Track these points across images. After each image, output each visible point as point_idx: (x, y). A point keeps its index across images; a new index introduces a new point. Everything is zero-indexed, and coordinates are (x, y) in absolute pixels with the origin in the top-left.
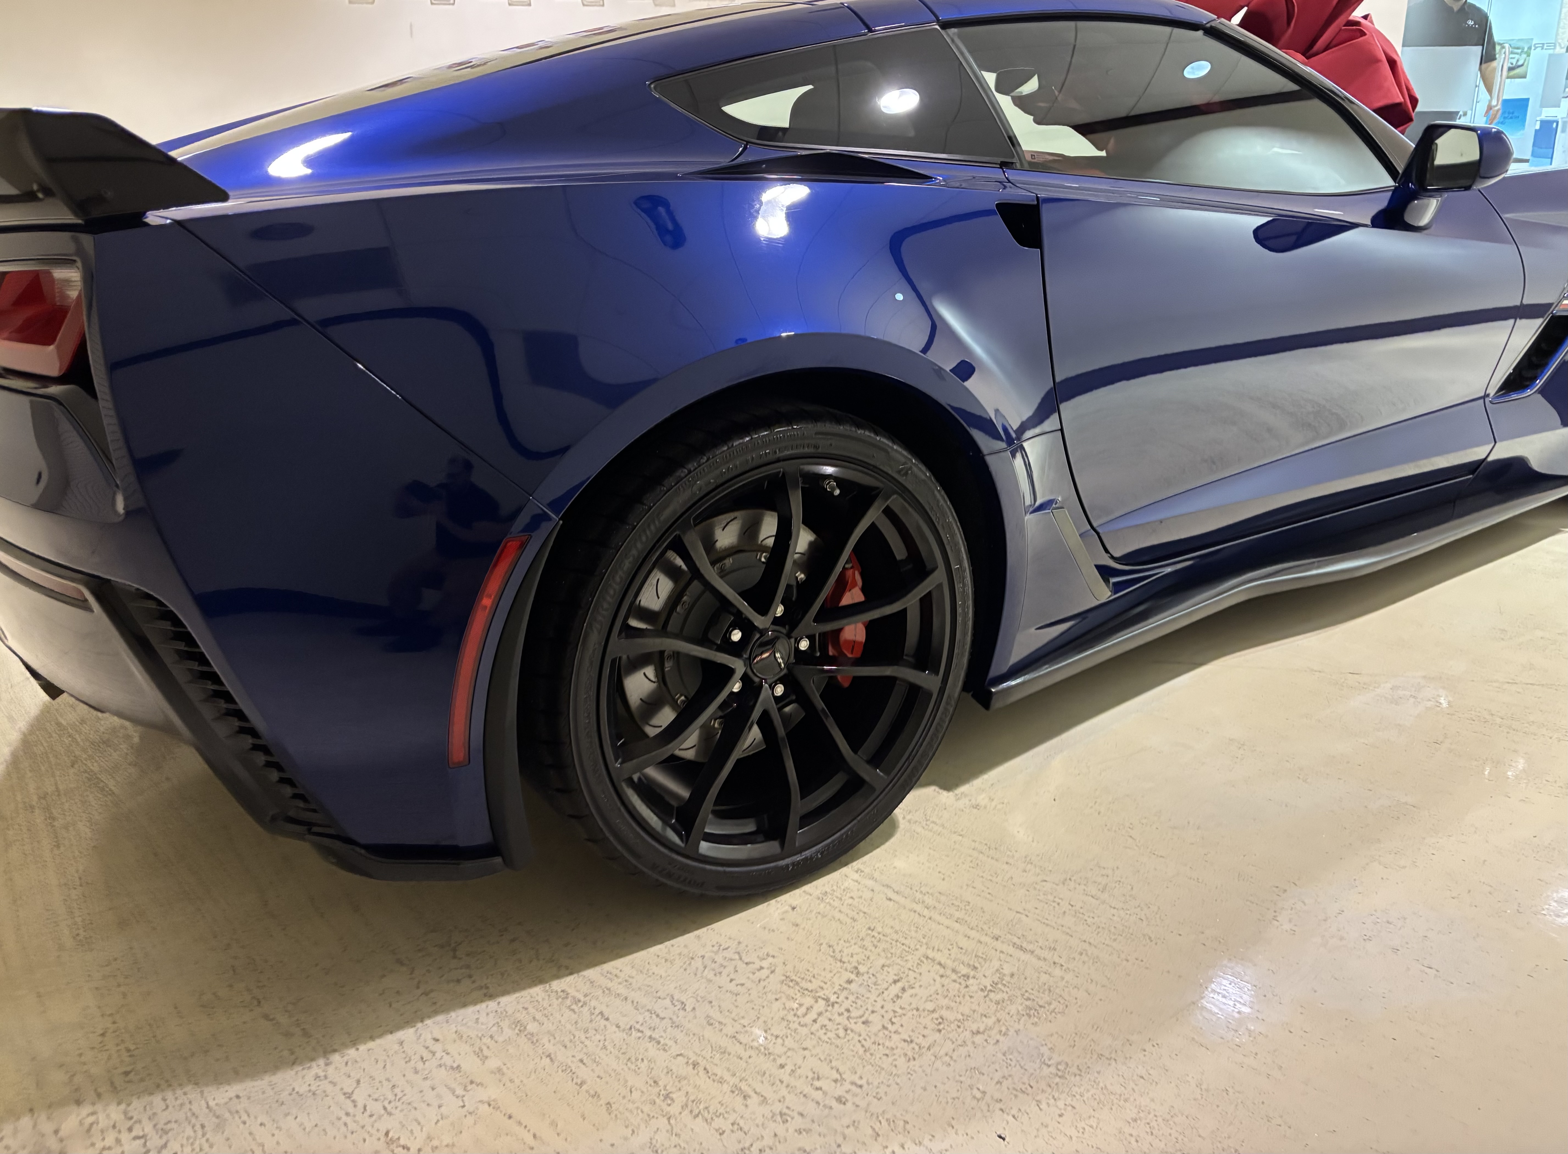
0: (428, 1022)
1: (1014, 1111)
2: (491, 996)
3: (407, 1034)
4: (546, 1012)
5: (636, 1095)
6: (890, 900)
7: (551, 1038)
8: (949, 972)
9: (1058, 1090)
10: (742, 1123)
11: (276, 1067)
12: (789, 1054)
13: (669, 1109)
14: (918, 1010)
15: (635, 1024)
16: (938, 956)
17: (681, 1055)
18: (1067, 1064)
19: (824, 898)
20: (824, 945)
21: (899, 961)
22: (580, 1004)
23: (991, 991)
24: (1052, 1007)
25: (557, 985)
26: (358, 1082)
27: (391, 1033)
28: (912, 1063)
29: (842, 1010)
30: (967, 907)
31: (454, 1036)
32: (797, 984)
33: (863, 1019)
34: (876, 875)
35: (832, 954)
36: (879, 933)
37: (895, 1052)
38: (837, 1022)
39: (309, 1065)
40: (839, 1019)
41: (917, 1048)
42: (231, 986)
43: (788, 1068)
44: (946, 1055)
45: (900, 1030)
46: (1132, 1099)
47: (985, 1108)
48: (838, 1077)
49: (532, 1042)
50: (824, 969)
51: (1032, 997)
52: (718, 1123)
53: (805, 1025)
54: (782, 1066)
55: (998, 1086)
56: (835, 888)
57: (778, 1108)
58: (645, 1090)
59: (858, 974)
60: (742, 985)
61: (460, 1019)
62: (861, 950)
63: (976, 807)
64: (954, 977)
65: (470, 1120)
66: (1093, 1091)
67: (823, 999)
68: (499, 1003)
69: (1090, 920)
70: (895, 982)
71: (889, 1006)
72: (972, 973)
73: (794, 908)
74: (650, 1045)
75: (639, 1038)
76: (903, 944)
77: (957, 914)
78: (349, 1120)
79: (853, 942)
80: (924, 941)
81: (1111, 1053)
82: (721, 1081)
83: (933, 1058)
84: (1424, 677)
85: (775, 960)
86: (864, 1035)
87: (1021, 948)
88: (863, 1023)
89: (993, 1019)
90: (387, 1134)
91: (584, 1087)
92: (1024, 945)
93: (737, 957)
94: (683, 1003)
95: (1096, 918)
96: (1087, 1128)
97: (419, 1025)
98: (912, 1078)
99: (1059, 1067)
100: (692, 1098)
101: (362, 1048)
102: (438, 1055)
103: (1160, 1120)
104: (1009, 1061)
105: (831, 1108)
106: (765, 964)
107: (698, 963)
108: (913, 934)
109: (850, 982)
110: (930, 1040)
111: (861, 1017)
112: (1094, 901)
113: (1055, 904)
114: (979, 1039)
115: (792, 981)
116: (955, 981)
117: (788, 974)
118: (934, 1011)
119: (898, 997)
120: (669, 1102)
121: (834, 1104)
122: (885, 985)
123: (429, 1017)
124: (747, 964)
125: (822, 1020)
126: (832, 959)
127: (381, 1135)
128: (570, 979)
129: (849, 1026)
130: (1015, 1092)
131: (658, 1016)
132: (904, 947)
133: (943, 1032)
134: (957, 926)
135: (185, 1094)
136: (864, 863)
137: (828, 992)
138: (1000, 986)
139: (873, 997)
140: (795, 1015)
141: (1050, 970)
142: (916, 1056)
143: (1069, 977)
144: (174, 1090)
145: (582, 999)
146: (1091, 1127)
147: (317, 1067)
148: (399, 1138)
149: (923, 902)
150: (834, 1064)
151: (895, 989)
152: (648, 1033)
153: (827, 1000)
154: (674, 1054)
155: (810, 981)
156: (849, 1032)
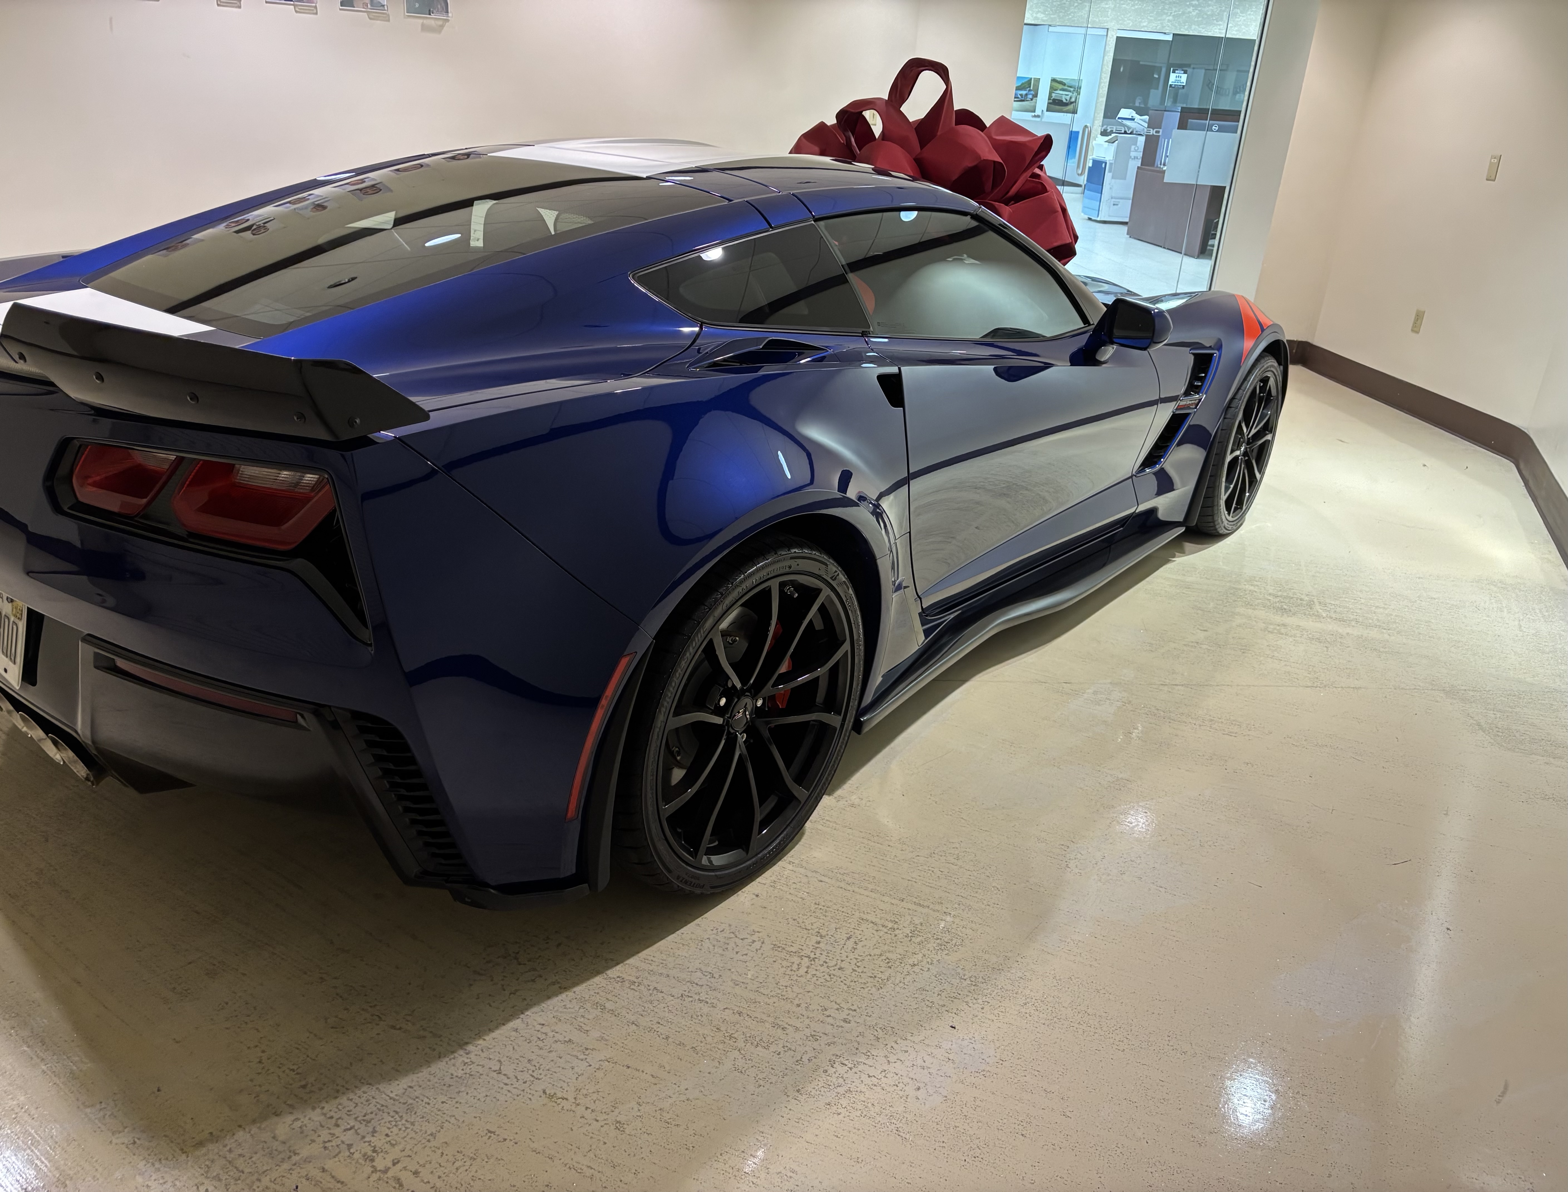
0: (527, 1013)
1: (955, 1011)
2: (566, 989)
3: (516, 1023)
4: (613, 993)
5: (709, 1039)
6: (821, 881)
7: (628, 1011)
8: (881, 928)
9: (975, 993)
10: (788, 1044)
11: (428, 1063)
12: (800, 996)
13: (736, 1044)
14: (870, 956)
15: (684, 993)
16: (870, 917)
17: (726, 1008)
18: (975, 977)
19: (776, 885)
20: (790, 920)
21: (844, 924)
22: (636, 984)
23: (912, 936)
24: (954, 942)
25: (614, 972)
26: (500, 1061)
27: (504, 1024)
28: (881, 991)
29: (821, 963)
30: (875, 881)
31: (555, 1020)
32: (784, 949)
33: (838, 967)
34: (804, 864)
35: (798, 925)
36: (824, 906)
37: (867, 985)
38: (822, 971)
39: (452, 1056)
40: (822, 969)
41: (880, 980)
42: (346, 1009)
43: (803, 1005)
44: (900, 982)
45: (865, 970)
46: (1020, 992)
47: (936, 1011)
48: (838, 1006)
49: (615, 1016)
50: (798, 936)
51: (939, 937)
52: (773, 1048)
53: (801, 976)
54: (798, 1005)
55: (939, 996)
56: (779, 877)
57: (808, 1032)
58: (713, 1035)
59: (821, 936)
60: (746, 955)
61: (551, 1007)
62: (816, 920)
63: (853, 805)
64: (886, 930)
65: (600, 1074)
66: (996, 991)
67: (806, 957)
68: (574, 992)
69: (956, 881)
70: (849, 938)
71: (851, 956)
72: (896, 926)
73: (757, 896)
74: (701, 1005)
75: (692, 1001)
76: (843, 912)
77: (871, 887)
78: (509, 1088)
79: (809, 914)
80: (856, 908)
81: (999, 966)
82: (763, 1021)
83: (893, 986)
84: (1111, 683)
85: (760, 934)
86: (842, 976)
87: (920, 905)
88: (839, 969)
89: (921, 955)
90: (544, 1092)
91: (670, 1040)
92: (921, 902)
93: (733, 935)
94: (711, 973)
95: (960, 879)
96: (999, 1013)
97: (522, 1016)
98: (885, 1000)
99: (971, 979)
100: (748, 1035)
101: (487, 1038)
102: (551, 1034)
103: (1039, 1001)
104: (940, 980)
105: (842, 1027)
106: (755, 938)
107: (707, 944)
108: (848, 904)
109: (819, 943)
110: (887, 974)
111: (836, 965)
112: (955, 867)
113: (930, 872)
114: (916, 969)
115: (779, 947)
116: (886, 933)
117: (774, 943)
118: (881, 955)
119: (855, 949)
120: (734, 1040)
121: (842, 1024)
122: (843, 942)
123: (527, 1009)
124: (742, 939)
125: (812, 971)
126: (799, 928)
127: (541, 1093)
128: (618, 967)
129: (830, 972)
130: (951, 999)
131: (697, 984)
132: (844, 914)
133: (892, 967)
134: (873, 895)
135: (365, 1093)
136: (792, 856)
137: (807, 952)
138: (916, 932)
139: (838, 951)
140: (791, 970)
141: (944, 918)
142: (882, 986)
143: (957, 921)
144: (352, 1092)
145: (635, 980)
146: (1002, 1012)
147: (460, 1057)
148: (555, 1094)
149: (844, 880)
150: (832, 998)
151: (850, 943)
152: (697, 997)
153: (809, 957)
154: (722, 1008)
155: (791, 946)
156: (832, 976)
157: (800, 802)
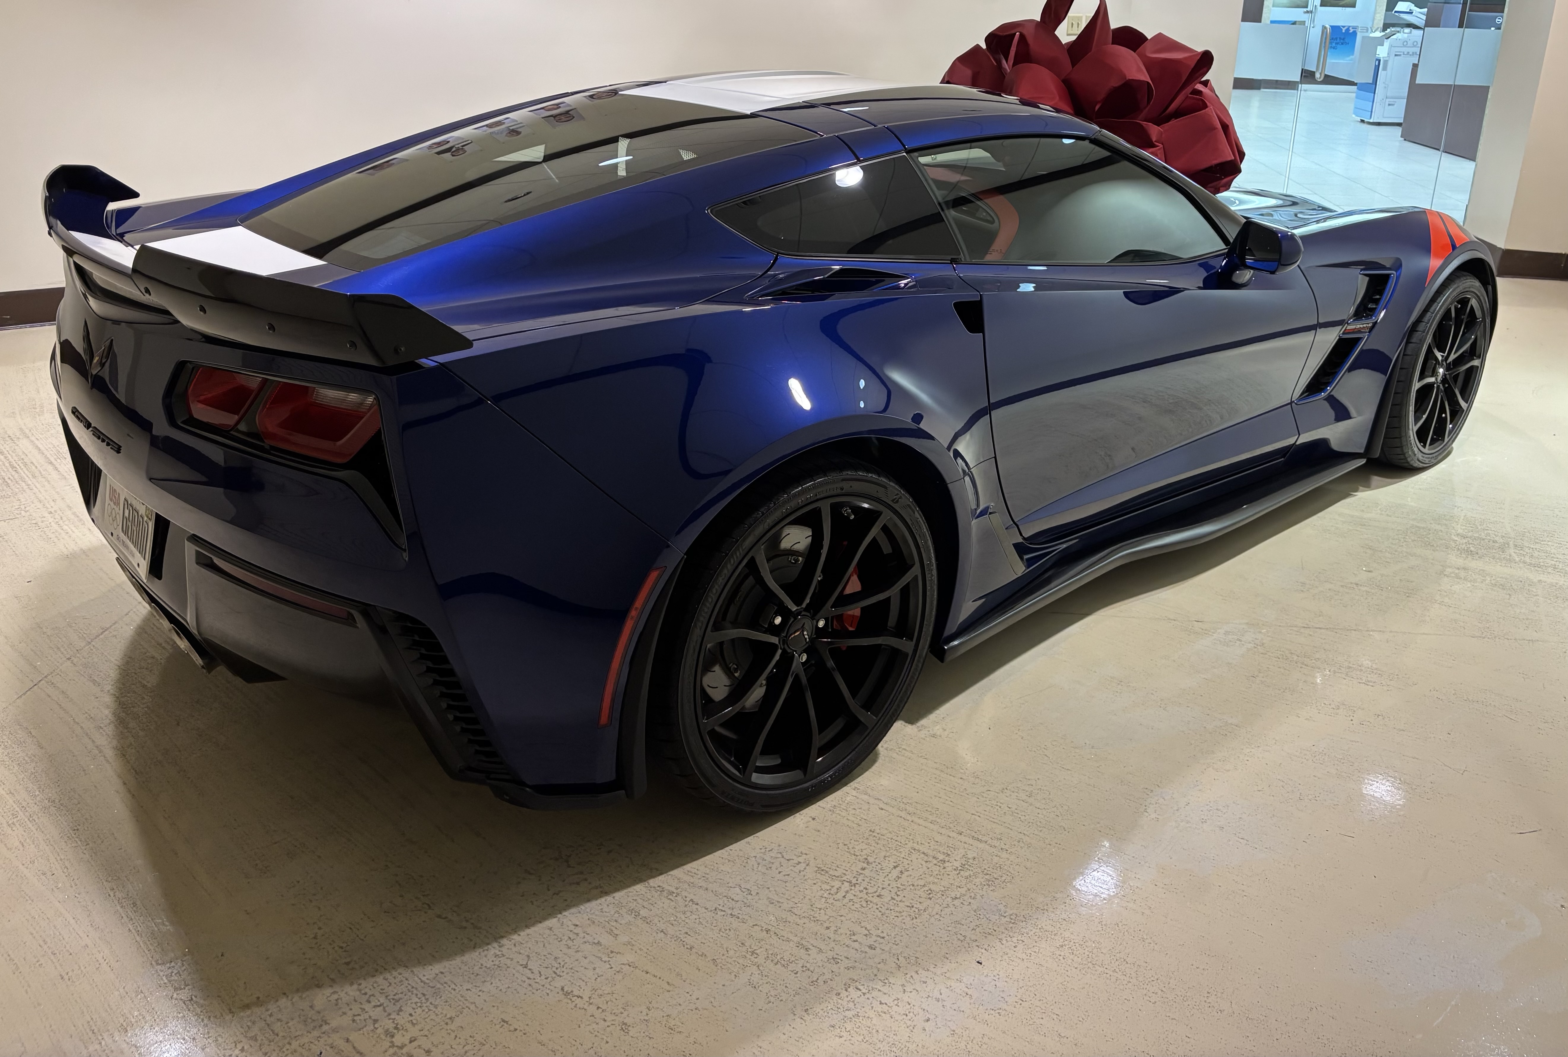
0: (565, 913)
1: (986, 946)
2: (606, 893)
3: (552, 922)
4: (650, 901)
5: (731, 953)
6: (882, 809)
7: (660, 919)
8: (931, 859)
9: (1012, 931)
10: (808, 965)
11: (462, 951)
12: (831, 919)
13: (756, 960)
14: (913, 885)
15: (718, 906)
16: (921, 848)
17: (756, 925)
18: (1016, 915)
19: (835, 810)
20: (841, 844)
21: (895, 852)
22: (674, 895)
23: (961, 870)
24: (1003, 878)
25: (653, 882)
26: (528, 956)
27: (540, 922)
28: (915, 920)
29: (862, 888)
30: (937, 812)
31: (589, 922)
32: (827, 872)
33: (877, 894)
34: (869, 791)
35: (847, 850)
36: (878, 834)
37: (902, 914)
38: (860, 897)
39: (486, 948)
40: (861, 895)
41: (917, 910)
42: (401, 896)
43: (833, 929)
44: (937, 914)
45: (904, 899)
46: (1059, 934)
47: (967, 946)
48: (867, 932)
49: (647, 923)
50: (844, 861)
51: (989, 873)
52: (792, 967)
53: (838, 900)
54: (828, 928)
55: (973, 931)
56: (841, 802)
57: (831, 954)
58: (737, 949)
59: (868, 863)
60: (788, 875)
61: (588, 910)
62: (867, 846)
63: (934, 736)
64: (935, 862)
65: (619, 977)
66: (1034, 930)
67: (847, 882)
68: (614, 897)
69: (1023, 818)
70: (895, 867)
71: (894, 884)
72: (947, 859)
73: (814, 819)
74: (732, 920)
75: (724, 915)
76: (896, 841)
77: (931, 818)
78: (531, 982)
79: (861, 841)
80: (911, 837)
81: (1043, 907)
82: (788, 940)
83: (928, 917)
84: (1247, 623)
85: (808, 856)
86: (879, 903)
87: (978, 840)
88: (878, 896)
89: (965, 889)
90: (562, 989)
91: (694, 950)
92: (980, 837)
93: (780, 856)
94: (748, 890)
95: (1027, 816)
96: (1033, 953)
97: (559, 916)
98: (916, 930)
99: (1012, 917)
100: (770, 952)
101: (522, 933)
102: (582, 935)
103: (1077, 945)
104: (978, 915)
105: (866, 952)
106: (801, 859)
107: (752, 861)
108: (902, 833)
109: (863, 869)
110: (925, 905)
111: (875, 892)
112: (1025, 804)
113: (998, 807)
114: (956, 902)
115: (823, 870)
116: (935, 865)
117: (819, 866)
118: (924, 886)
119: (899, 878)
120: (756, 956)
121: (867, 949)
122: (888, 870)
123: (565, 910)
124: (788, 860)
125: (850, 896)
126: (848, 854)
127: (559, 990)
128: (661, 878)
129: (868, 899)
130: (985, 935)
131: (733, 900)
132: (897, 843)
133: (933, 899)
134: (932, 826)
135: (400, 974)
136: (858, 783)
137: (849, 877)
138: (966, 866)
139: (882, 879)
140: (829, 894)
141: (999, 854)
142: (917, 916)
143: (1012, 858)
144: (389, 972)
145: (675, 891)
146: (1035, 952)
147: (493, 949)
148: (572, 991)
149: (906, 810)
150: (863, 924)
151: (895, 873)
152: (729, 912)
153: (850, 882)
154: (751, 925)
155: (836, 870)
156: (869, 903)
157: (867, 728)
